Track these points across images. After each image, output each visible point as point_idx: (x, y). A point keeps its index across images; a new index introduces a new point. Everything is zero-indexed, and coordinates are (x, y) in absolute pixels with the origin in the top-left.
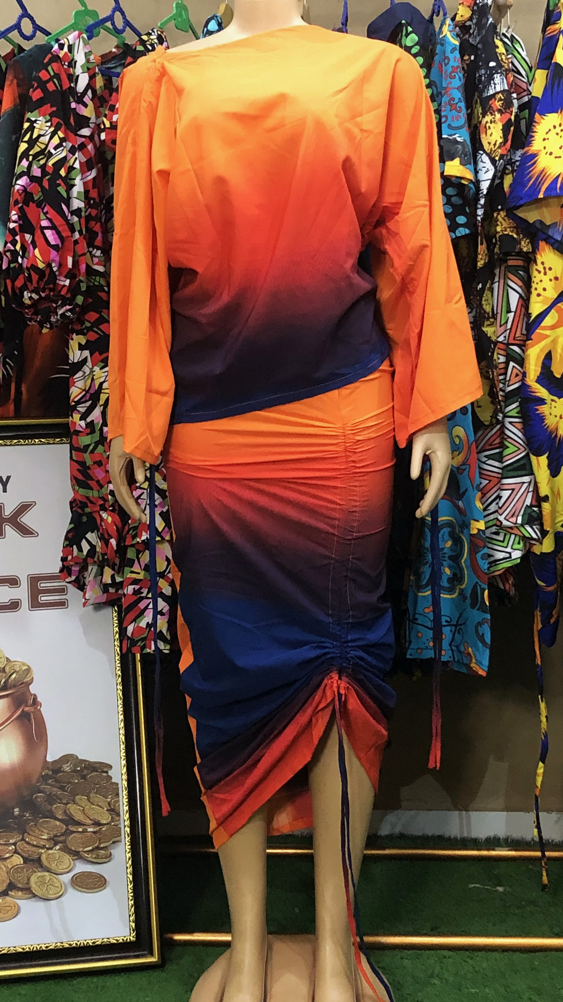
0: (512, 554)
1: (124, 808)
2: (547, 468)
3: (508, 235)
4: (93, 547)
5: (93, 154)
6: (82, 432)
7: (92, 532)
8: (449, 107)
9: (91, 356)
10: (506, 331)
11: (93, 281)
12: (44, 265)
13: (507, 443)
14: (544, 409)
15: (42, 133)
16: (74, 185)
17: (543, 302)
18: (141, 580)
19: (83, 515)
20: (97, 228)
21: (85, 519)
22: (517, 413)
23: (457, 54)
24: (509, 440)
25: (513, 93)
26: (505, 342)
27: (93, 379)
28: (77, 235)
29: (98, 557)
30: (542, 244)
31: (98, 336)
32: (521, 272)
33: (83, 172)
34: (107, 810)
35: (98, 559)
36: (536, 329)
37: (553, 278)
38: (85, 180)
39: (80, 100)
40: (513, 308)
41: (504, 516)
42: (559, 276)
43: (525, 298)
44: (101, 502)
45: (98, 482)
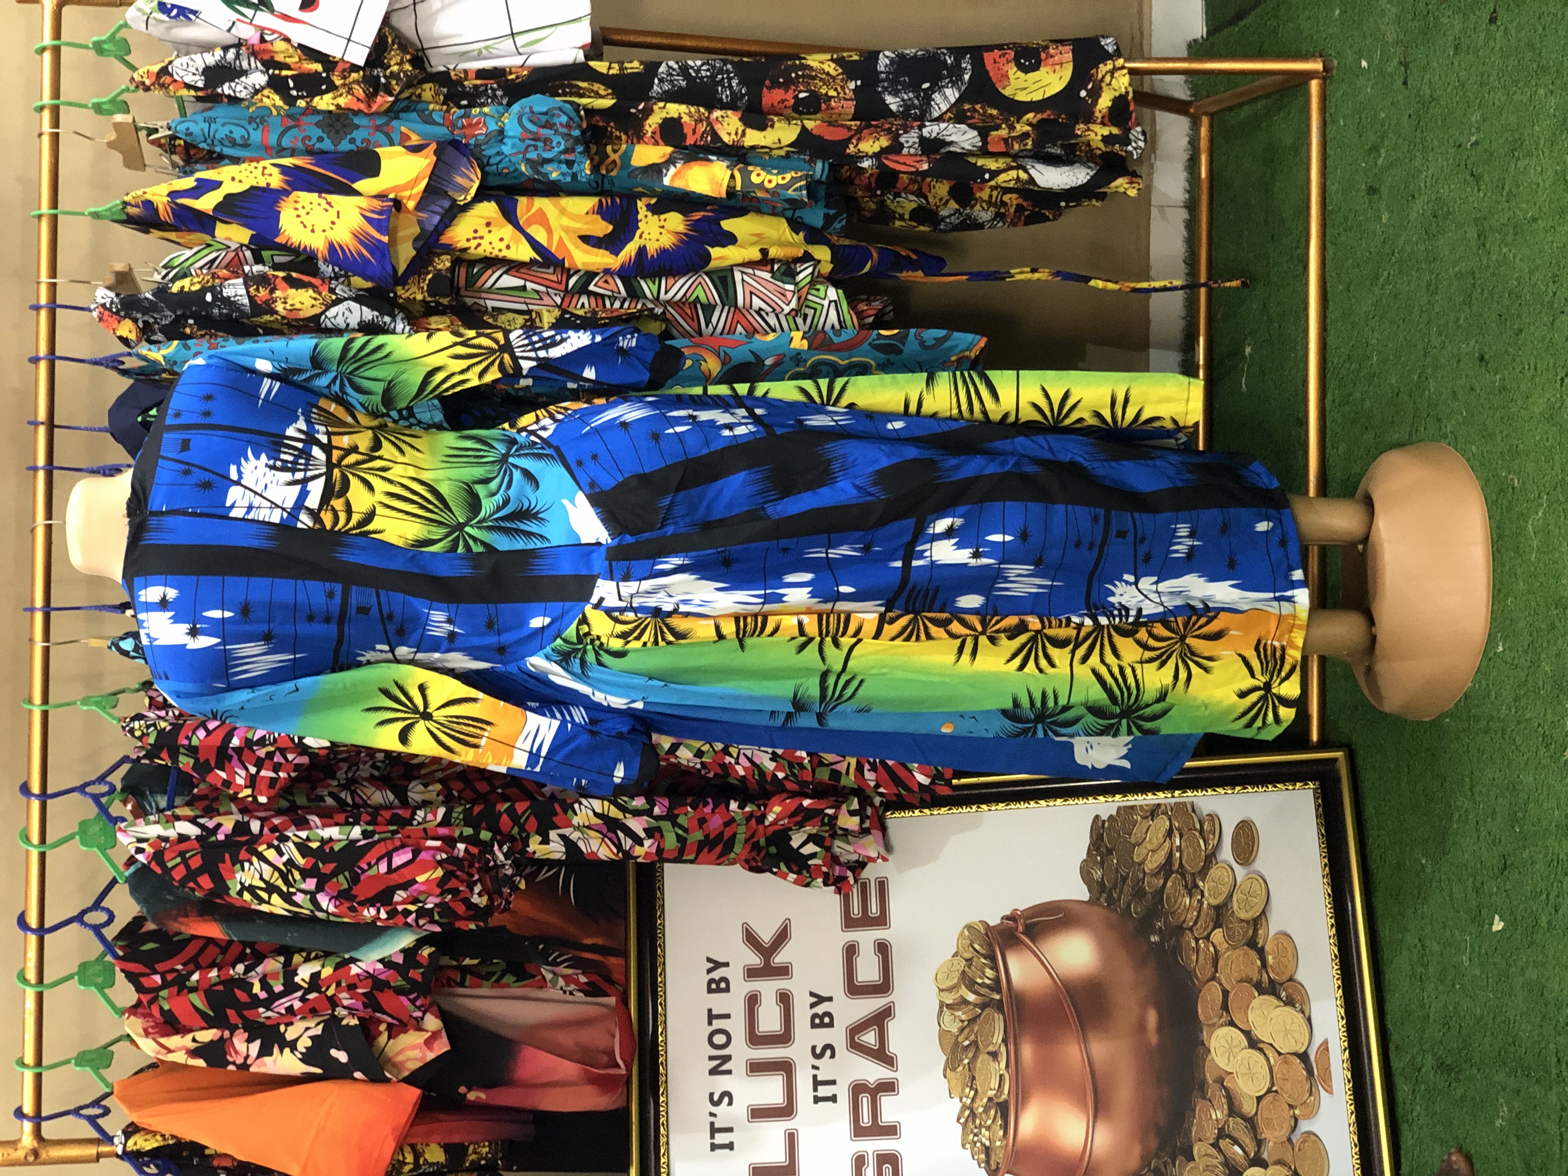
0: (832, 299)
1: (1150, 798)
2: (726, 249)
3: (428, 285)
4: (811, 839)
5: (286, 818)
6: (659, 844)
7: (791, 839)
9: (559, 828)
10: (548, 293)
11: (458, 821)
12: (440, 869)
13: (692, 299)
14: (652, 248)
15: (257, 876)
16: (330, 836)
17: (517, 242)
19: (767, 851)
20: (387, 814)
21: (773, 848)
22: (654, 282)
24: (688, 295)
25: (244, 271)
26: (562, 295)
27: (589, 827)
29: (823, 829)
30: (443, 241)
31: (532, 818)
32: (475, 270)
33: (310, 828)
34: (1153, 820)
35: (826, 831)
36: (550, 253)
37: (488, 230)
38: (322, 827)
39: (212, 831)
40: (520, 282)
41: (783, 306)
42: (485, 221)
43: (509, 266)
44: (754, 820)
45: (727, 824)
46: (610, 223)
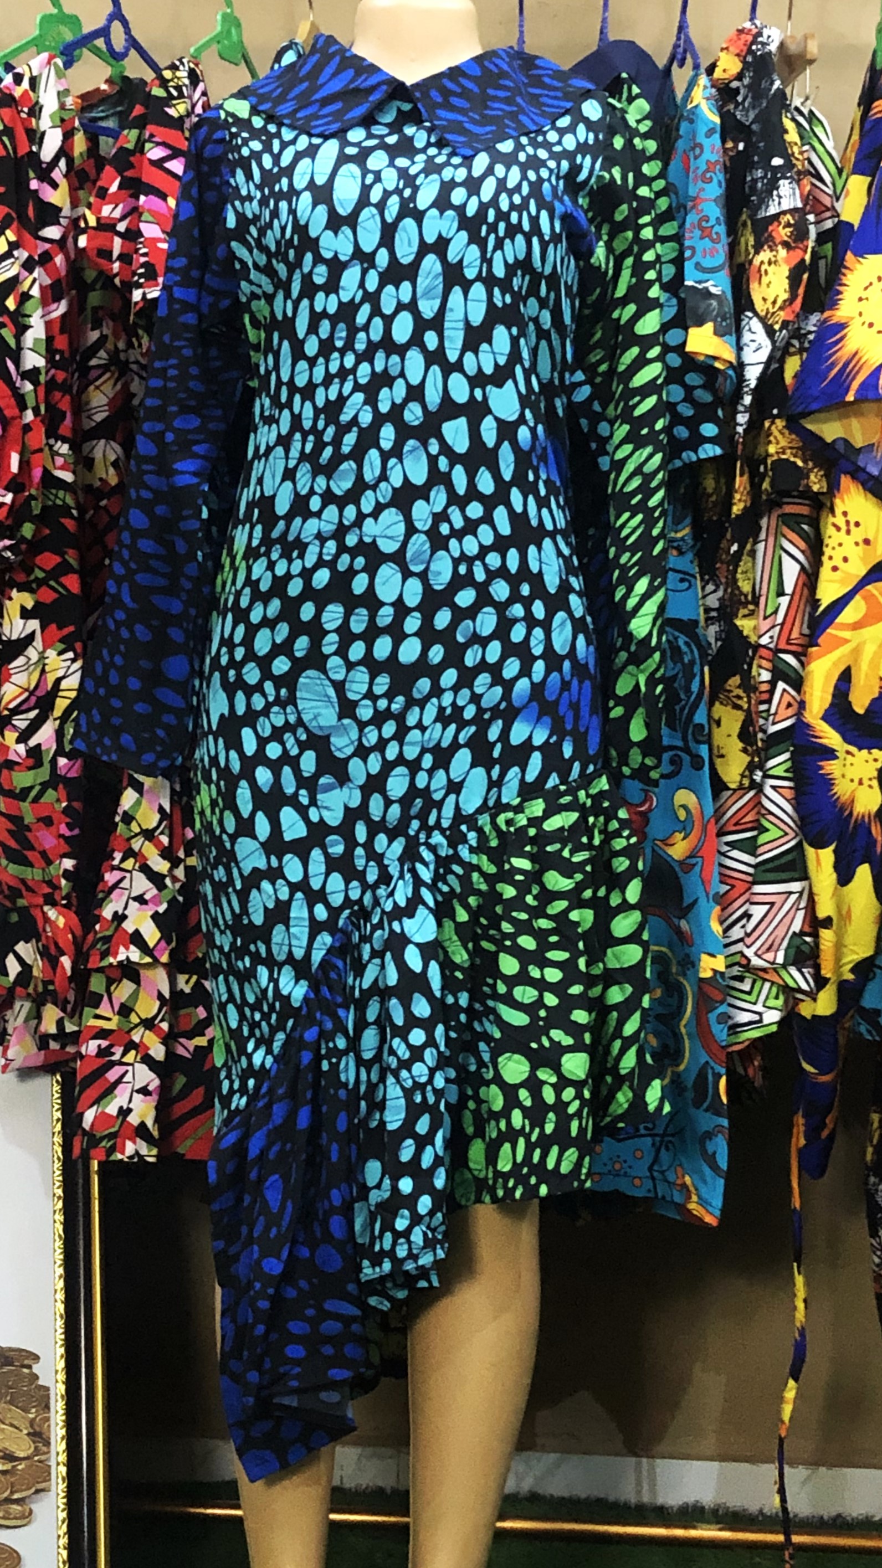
0: (764, 1016)
1: (58, 1431)
2: (832, 870)
3: (787, 460)
4: (26, 968)
5: (63, 273)
6: (18, 763)
7: (27, 942)
8: (698, 233)
9: (42, 631)
10: (773, 627)
11: (52, 497)
13: (764, 823)
14: (832, 768)
16: (28, 327)
17: (842, 582)
18: (111, 1032)
19: (12, 910)
20: (65, 404)
21: (14, 918)
22: (786, 771)
23: (716, 138)
24: (769, 817)
25: (810, 213)
26: (772, 646)
27: (43, 672)
28: (29, 416)
29: (36, 986)
30: (845, 480)
31: (56, 596)
32: (805, 527)
33: (45, 302)
34: (29, 1434)
35: (35, 989)
36: (827, 627)
37: (860, 541)
38: (47, 318)
39: (45, 174)
40: (789, 588)
41: (754, 948)
42: (871, 537)
43: (810, 571)
44: (47, 890)
45: (44, 854)
46: (868, 711)
